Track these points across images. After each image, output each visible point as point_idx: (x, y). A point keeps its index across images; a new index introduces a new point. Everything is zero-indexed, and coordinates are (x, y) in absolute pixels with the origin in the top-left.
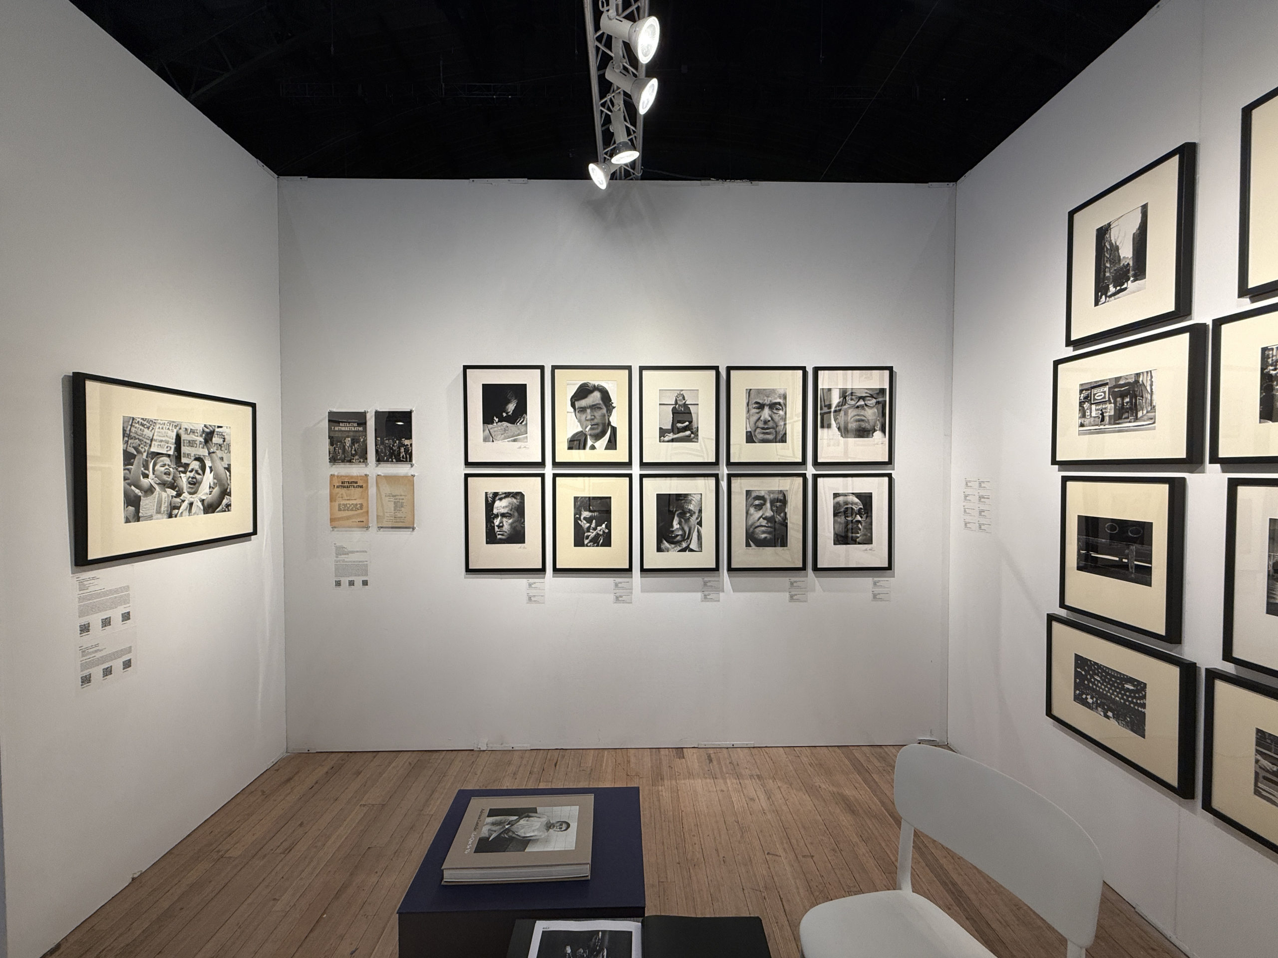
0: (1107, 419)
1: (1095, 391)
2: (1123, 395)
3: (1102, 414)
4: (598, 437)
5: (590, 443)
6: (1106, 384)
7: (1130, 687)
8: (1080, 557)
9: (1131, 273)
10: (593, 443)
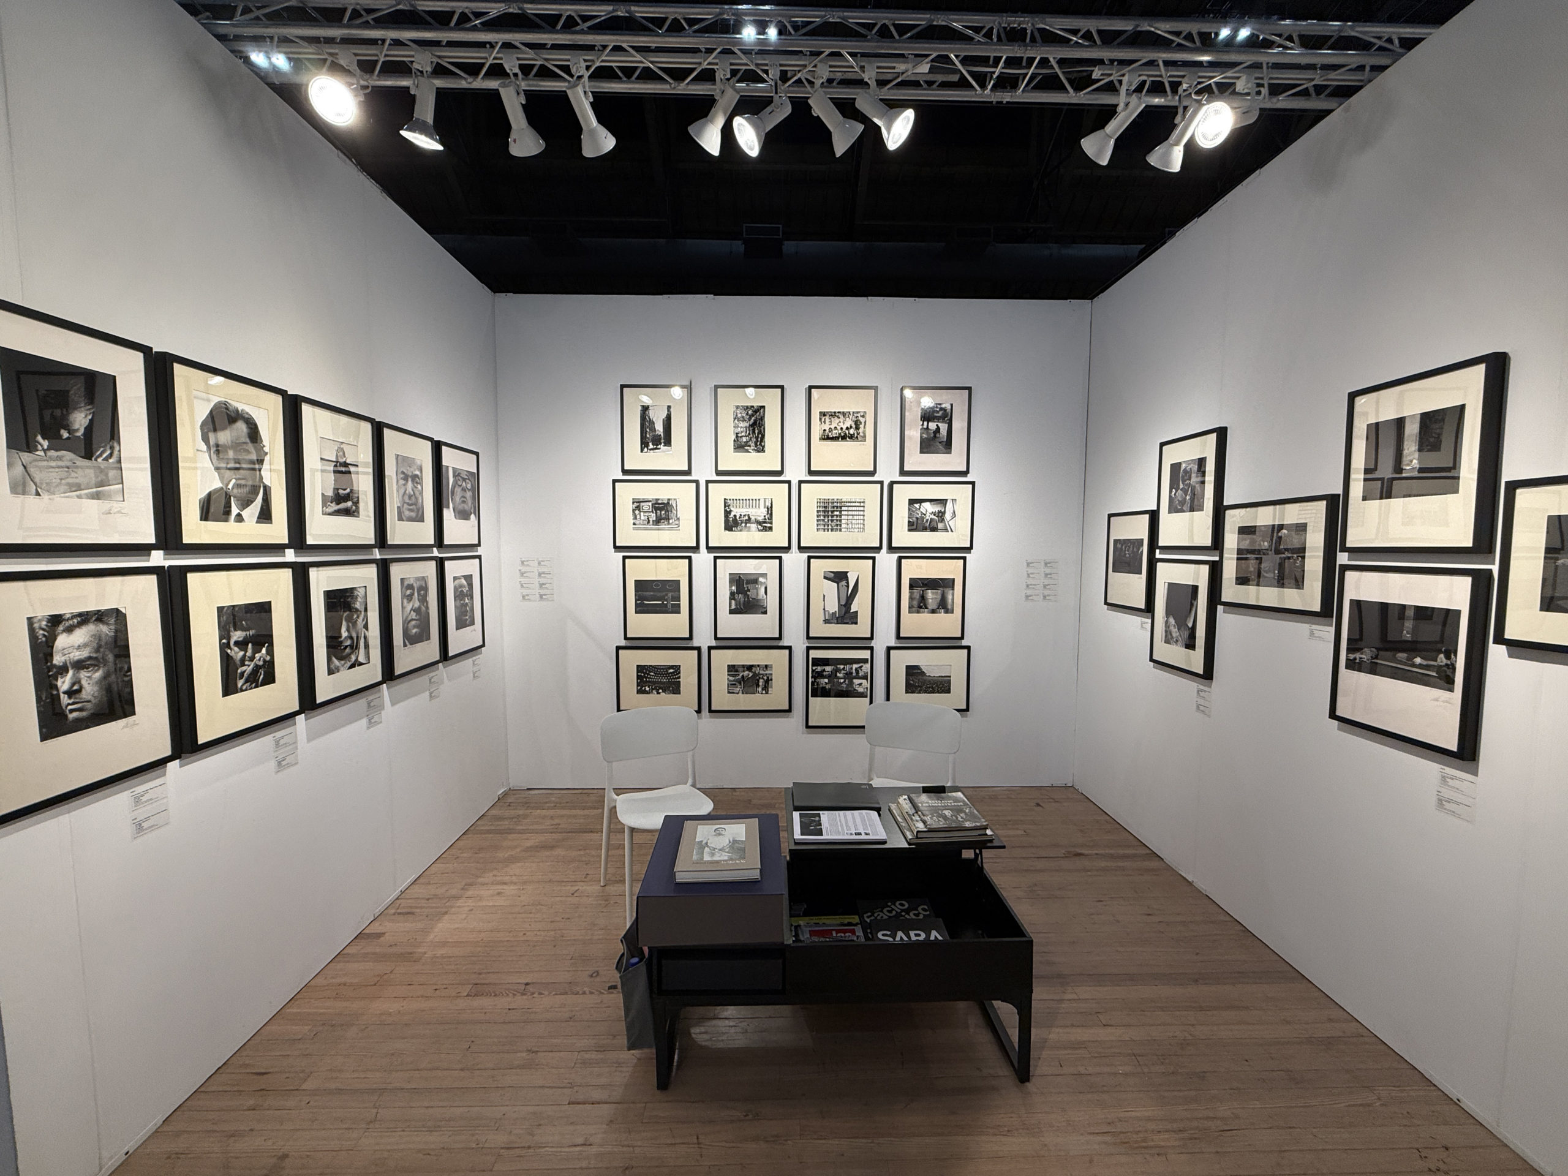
0: (651, 522)
1: (642, 504)
2: (661, 509)
3: (648, 519)
4: (246, 503)
5: (235, 511)
6: (650, 501)
7: (671, 671)
8: (637, 605)
9: (662, 441)
10: (238, 511)
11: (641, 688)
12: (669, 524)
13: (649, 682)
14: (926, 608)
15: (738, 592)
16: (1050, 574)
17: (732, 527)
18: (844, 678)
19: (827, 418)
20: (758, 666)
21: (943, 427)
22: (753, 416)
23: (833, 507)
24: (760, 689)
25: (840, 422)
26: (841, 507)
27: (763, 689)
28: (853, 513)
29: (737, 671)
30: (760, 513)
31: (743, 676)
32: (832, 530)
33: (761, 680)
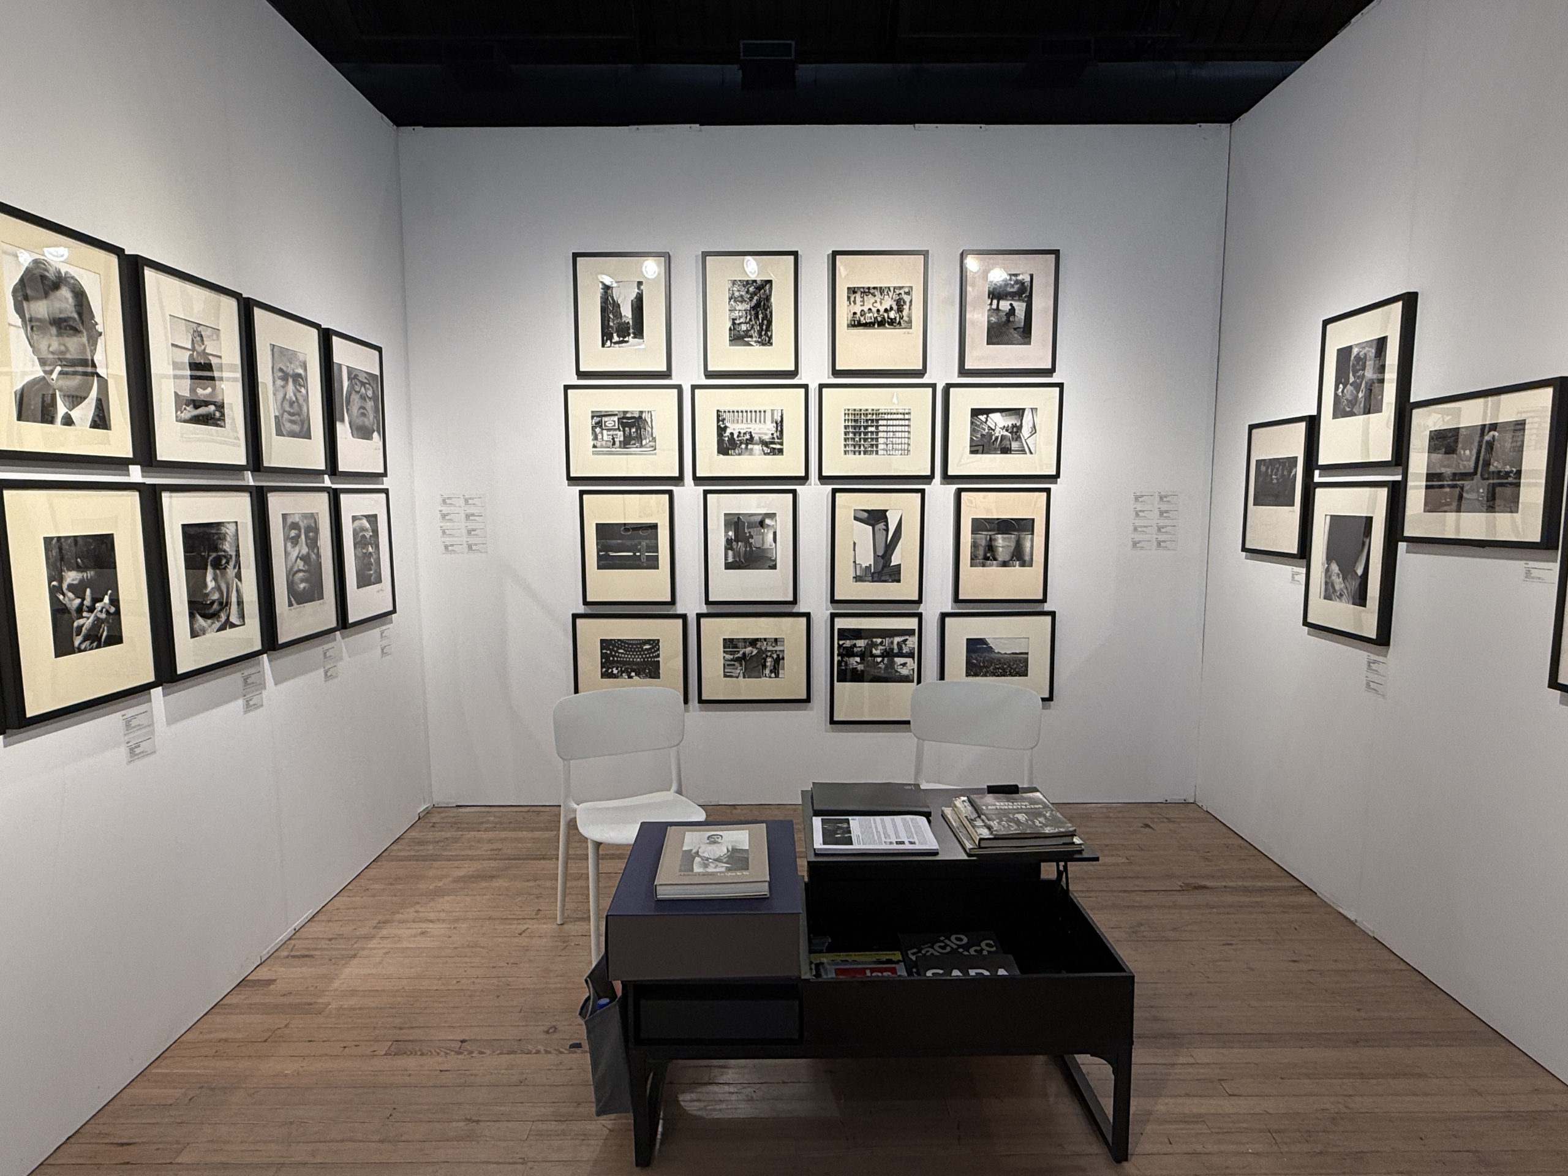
0: (617, 444)
1: (606, 419)
2: (631, 426)
3: (613, 439)
4: (75, 399)
5: (61, 409)
6: (616, 415)
7: (647, 647)
8: (599, 558)
9: (631, 331)
10: (66, 410)
11: (606, 671)
12: (641, 446)
13: (618, 662)
14: (995, 559)
15: (737, 540)
16: (1167, 512)
17: (729, 449)
18: (882, 656)
19: (858, 296)
20: (765, 639)
21: (1020, 307)
22: (756, 295)
23: (867, 421)
24: (767, 672)
25: (876, 302)
26: (877, 421)
27: (771, 672)
28: (895, 429)
29: (736, 647)
30: (765, 430)
31: (744, 654)
32: (865, 453)
33: (769, 660)
